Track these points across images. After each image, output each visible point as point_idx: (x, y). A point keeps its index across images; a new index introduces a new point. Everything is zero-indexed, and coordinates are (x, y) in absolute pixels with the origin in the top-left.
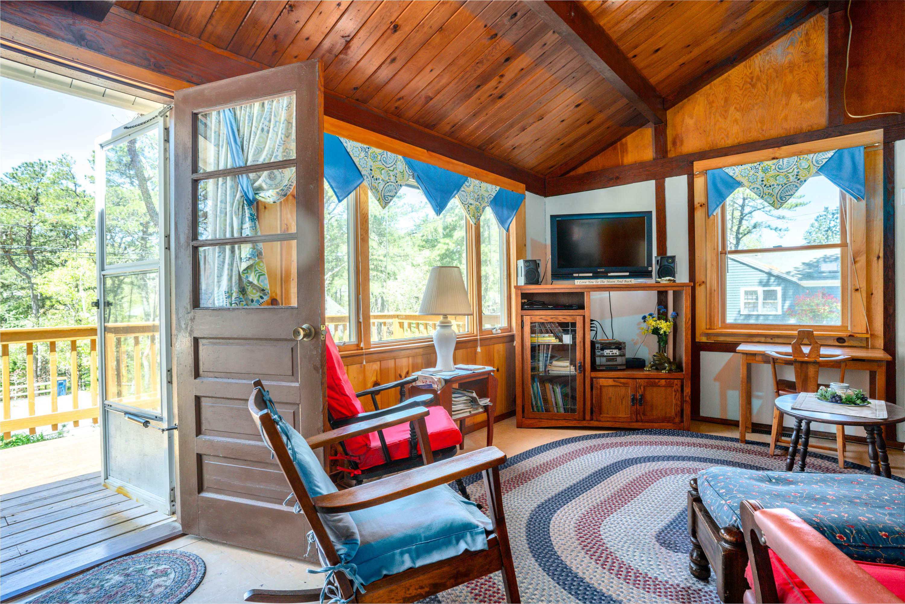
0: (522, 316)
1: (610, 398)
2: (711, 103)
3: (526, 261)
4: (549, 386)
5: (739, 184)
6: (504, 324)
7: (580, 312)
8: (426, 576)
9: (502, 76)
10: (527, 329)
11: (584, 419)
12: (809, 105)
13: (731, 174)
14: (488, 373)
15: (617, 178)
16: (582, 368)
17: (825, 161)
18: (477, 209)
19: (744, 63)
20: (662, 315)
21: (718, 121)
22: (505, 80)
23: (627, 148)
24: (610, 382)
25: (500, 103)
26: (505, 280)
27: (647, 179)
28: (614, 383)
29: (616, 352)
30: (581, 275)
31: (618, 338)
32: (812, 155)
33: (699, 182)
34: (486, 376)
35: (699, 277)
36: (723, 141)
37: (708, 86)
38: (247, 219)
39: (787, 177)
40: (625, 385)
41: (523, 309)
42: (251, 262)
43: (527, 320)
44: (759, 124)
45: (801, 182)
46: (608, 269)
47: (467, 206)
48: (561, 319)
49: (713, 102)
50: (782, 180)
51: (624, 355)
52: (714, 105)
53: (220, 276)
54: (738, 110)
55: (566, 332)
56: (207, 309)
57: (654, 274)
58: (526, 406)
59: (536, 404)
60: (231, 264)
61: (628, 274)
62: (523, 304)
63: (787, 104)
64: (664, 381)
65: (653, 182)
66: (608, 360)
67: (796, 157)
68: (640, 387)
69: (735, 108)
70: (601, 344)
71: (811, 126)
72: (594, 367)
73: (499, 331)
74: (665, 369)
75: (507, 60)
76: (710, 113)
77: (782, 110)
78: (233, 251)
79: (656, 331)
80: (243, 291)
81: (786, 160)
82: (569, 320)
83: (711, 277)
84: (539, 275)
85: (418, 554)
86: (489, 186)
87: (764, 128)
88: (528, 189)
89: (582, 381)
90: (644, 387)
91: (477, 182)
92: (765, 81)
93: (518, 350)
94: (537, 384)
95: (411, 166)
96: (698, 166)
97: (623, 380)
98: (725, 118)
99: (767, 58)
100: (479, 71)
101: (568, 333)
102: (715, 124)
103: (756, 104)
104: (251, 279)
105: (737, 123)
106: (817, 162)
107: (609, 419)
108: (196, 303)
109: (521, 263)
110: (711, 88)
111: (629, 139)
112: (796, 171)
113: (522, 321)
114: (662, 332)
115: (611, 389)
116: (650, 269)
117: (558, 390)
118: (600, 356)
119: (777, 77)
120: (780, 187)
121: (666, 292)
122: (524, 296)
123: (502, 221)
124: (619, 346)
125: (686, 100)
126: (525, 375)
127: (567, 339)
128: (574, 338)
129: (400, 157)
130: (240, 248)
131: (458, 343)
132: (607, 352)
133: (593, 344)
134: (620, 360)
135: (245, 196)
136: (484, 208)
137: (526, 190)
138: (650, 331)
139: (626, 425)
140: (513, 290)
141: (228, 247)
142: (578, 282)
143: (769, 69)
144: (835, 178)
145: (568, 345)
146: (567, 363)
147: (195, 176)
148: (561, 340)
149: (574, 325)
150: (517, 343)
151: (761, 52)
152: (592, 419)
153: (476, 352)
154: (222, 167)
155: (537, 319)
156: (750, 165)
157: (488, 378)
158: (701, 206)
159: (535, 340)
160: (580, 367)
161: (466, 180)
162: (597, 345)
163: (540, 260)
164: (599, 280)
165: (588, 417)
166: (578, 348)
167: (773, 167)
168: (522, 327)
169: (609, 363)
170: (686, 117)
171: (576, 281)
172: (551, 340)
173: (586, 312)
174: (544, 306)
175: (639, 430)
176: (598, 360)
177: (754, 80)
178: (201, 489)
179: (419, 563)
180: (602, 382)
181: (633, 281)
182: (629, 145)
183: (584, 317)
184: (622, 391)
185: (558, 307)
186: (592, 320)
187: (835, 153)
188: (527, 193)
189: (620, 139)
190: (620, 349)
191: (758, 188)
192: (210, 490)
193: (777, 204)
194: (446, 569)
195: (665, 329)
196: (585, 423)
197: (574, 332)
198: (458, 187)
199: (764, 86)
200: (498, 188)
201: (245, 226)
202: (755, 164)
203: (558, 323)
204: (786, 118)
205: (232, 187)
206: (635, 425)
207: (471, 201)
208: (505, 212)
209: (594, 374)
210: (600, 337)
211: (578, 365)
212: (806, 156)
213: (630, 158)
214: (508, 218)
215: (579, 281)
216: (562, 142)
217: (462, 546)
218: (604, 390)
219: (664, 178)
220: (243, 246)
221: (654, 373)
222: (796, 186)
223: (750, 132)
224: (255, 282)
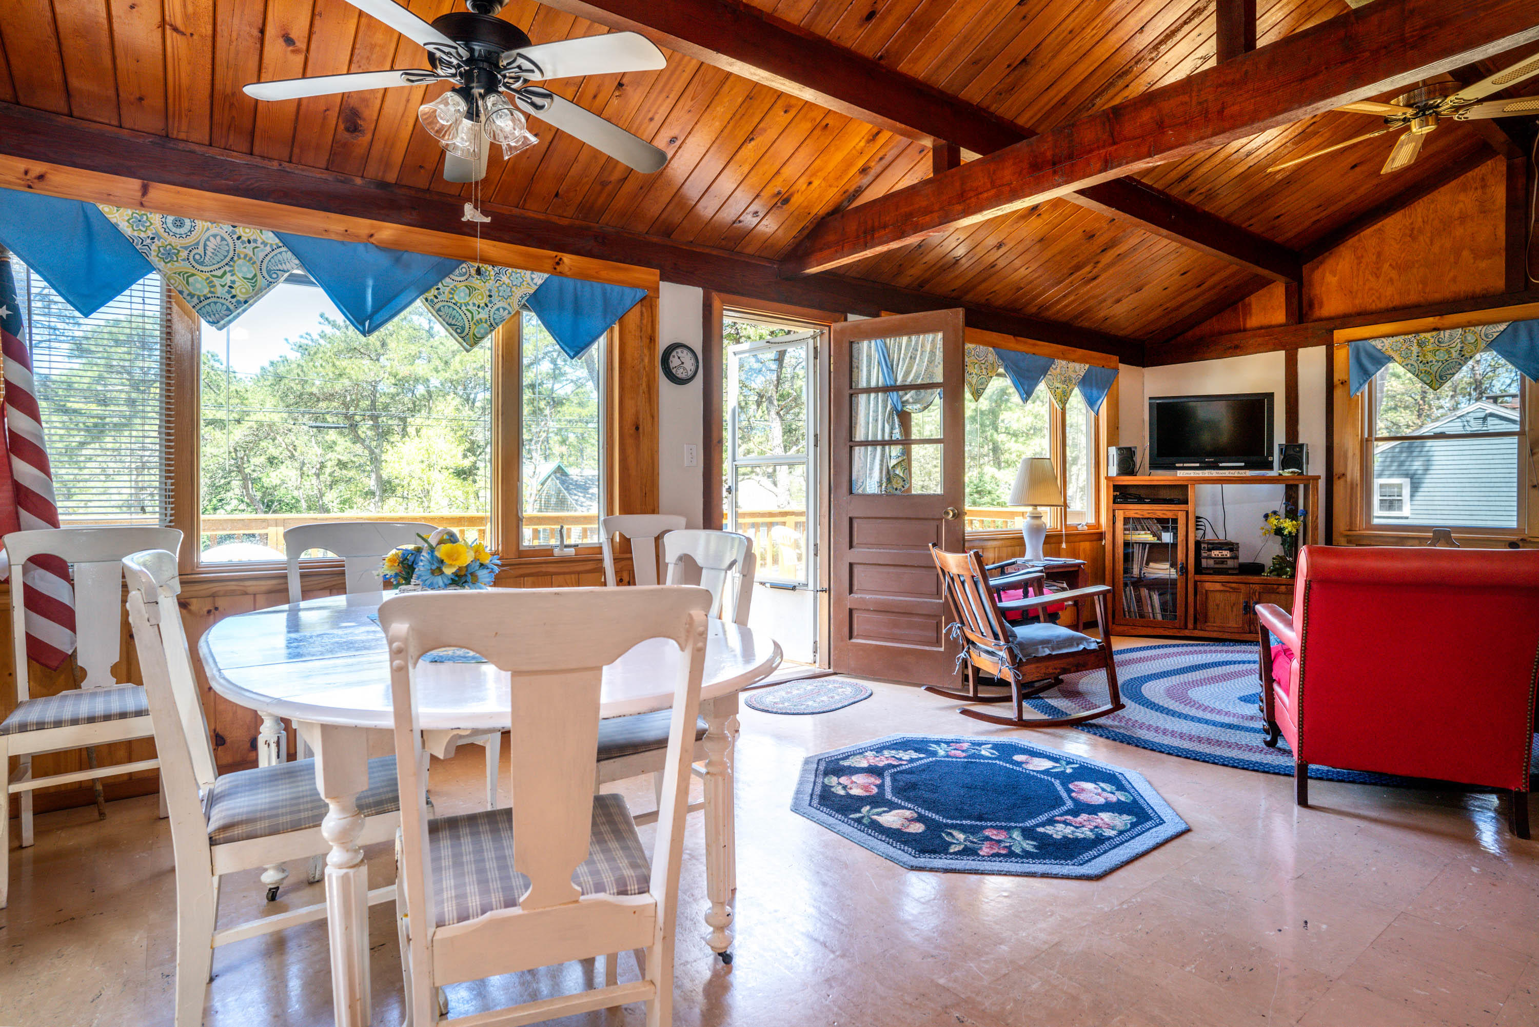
0: (1114, 510)
1: (1218, 605)
2: (1360, 258)
3: (1119, 449)
4: (1144, 592)
5: (1390, 359)
6: (1092, 520)
7: (1183, 507)
8: (1059, 662)
9: (1097, 262)
10: (1120, 525)
11: (1186, 627)
12: (1483, 264)
13: (1379, 347)
14: (1078, 565)
15: (1237, 347)
16: (1184, 570)
17: (1495, 335)
18: (1064, 392)
19: (1403, 211)
20: (1292, 513)
21: (1368, 280)
22: (1100, 265)
23: (1251, 309)
24: (1218, 587)
25: (1094, 283)
26: (1093, 470)
27: (1274, 350)
28: (1222, 588)
29: (1227, 553)
30: (1185, 465)
31: (1231, 538)
32: (1480, 328)
33: (1341, 355)
34: (1076, 569)
35: (1338, 469)
36: (1374, 304)
37: (1356, 238)
38: (897, 426)
39: (1449, 352)
40: (1235, 590)
41: (1114, 502)
42: (900, 459)
43: (1120, 516)
44: (1420, 286)
45: (1466, 358)
46: (1217, 458)
47: (1053, 390)
48: (1160, 515)
49: (1362, 257)
50: (1442, 355)
51: (1236, 557)
52: (1364, 260)
53: (871, 469)
54: (1393, 268)
55: (1166, 529)
56: (859, 495)
57: (1276, 464)
58: (1117, 611)
59: (1129, 608)
60: (882, 461)
61: (1243, 464)
62: (1115, 497)
63: (1456, 263)
64: (1283, 587)
65: (1282, 353)
66: (1216, 563)
67: (1460, 330)
68: (1254, 593)
69: (1390, 265)
70: (1208, 544)
71: (1486, 289)
72: (1199, 569)
73: (1086, 528)
74: (1286, 573)
75: (1103, 251)
76: (1358, 270)
77: (1450, 270)
78: (883, 451)
79: (1279, 531)
80: (889, 480)
81: (1448, 332)
82: (1169, 515)
83: (1353, 470)
84: (1134, 465)
85: (1053, 649)
86: (1077, 366)
87: (1427, 291)
88: (1122, 361)
89: (1184, 584)
90: (1259, 593)
91: (1064, 363)
92: (1429, 235)
93: (1109, 548)
94: (1130, 590)
95: (1001, 357)
96: (1340, 335)
97: (1233, 585)
98: (1378, 277)
99: (1432, 206)
100: (1075, 262)
101: (1168, 531)
102: (1364, 284)
103: (1417, 261)
104: (897, 472)
105: (1393, 284)
106: (1486, 335)
107: (1216, 629)
108: (851, 492)
109: (1113, 451)
110: (1359, 240)
111: (1253, 299)
112: (1459, 345)
113: (1114, 516)
114: (1286, 532)
115: (1218, 595)
116: (1270, 459)
117: (1156, 597)
118: (1207, 558)
119: (1445, 229)
120: (1440, 364)
121: (1297, 486)
122: (1116, 488)
123: (1091, 402)
124: (1232, 547)
125: (1327, 254)
126: (1117, 576)
127: (1167, 537)
128: (1175, 536)
129: (991, 349)
130: (890, 449)
131: (1047, 537)
132: (1215, 553)
133: (1198, 544)
134: (1230, 563)
135: (894, 408)
136: (1071, 391)
137: (1120, 362)
138: (1273, 531)
139: (1237, 637)
140: (1103, 482)
141: (879, 448)
142: (1181, 474)
143: (1433, 220)
144: (1509, 356)
145: (1168, 544)
146: (1167, 566)
147: (852, 392)
148: (1159, 538)
149: (1175, 521)
150: (1107, 542)
151: (1425, 199)
152: (1195, 628)
153: (1059, 548)
154: (873, 384)
155: (1132, 514)
156: (1403, 337)
157: (1077, 571)
158: (1342, 383)
159: (1129, 538)
160: (1182, 568)
161: (1053, 363)
162: (1203, 546)
163: (1136, 447)
164: (1207, 471)
165: (1190, 625)
166: (1179, 547)
167: (1432, 340)
168: (1114, 523)
169: (1217, 566)
170: (1327, 274)
171: (1179, 472)
172: (1148, 537)
173: (1190, 506)
174: (1140, 500)
175: (1252, 642)
176: (1204, 563)
177: (1415, 232)
178: (851, 637)
179: (1054, 653)
180: (1208, 586)
181: (1249, 473)
182: (1254, 306)
183: (1187, 512)
184: (1233, 597)
185: (1156, 501)
186: (1198, 518)
187: (1508, 326)
188: (1120, 365)
189: (1242, 298)
190: (1231, 550)
191: (1412, 365)
192: (858, 637)
193: (1436, 385)
194: (1071, 660)
195: (1290, 529)
196: (1187, 633)
197: (1175, 530)
198: (1044, 371)
199: (1428, 241)
200: (1087, 366)
201: (894, 431)
202: (1410, 336)
203: (1156, 519)
204: (1454, 280)
205: (883, 401)
206: (1248, 637)
207: (1058, 385)
208: (1095, 392)
209: (1198, 577)
210: (1210, 536)
211: (1179, 566)
212: (1473, 328)
213: (1255, 320)
214: (1098, 399)
215: (1182, 472)
216: (1165, 307)
217: (1081, 647)
218: (1210, 595)
219: (1297, 349)
220: (892, 447)
221: (1273, 578)
222: (1460, 364)
223: (1409, 294)
224: (901, 475)
